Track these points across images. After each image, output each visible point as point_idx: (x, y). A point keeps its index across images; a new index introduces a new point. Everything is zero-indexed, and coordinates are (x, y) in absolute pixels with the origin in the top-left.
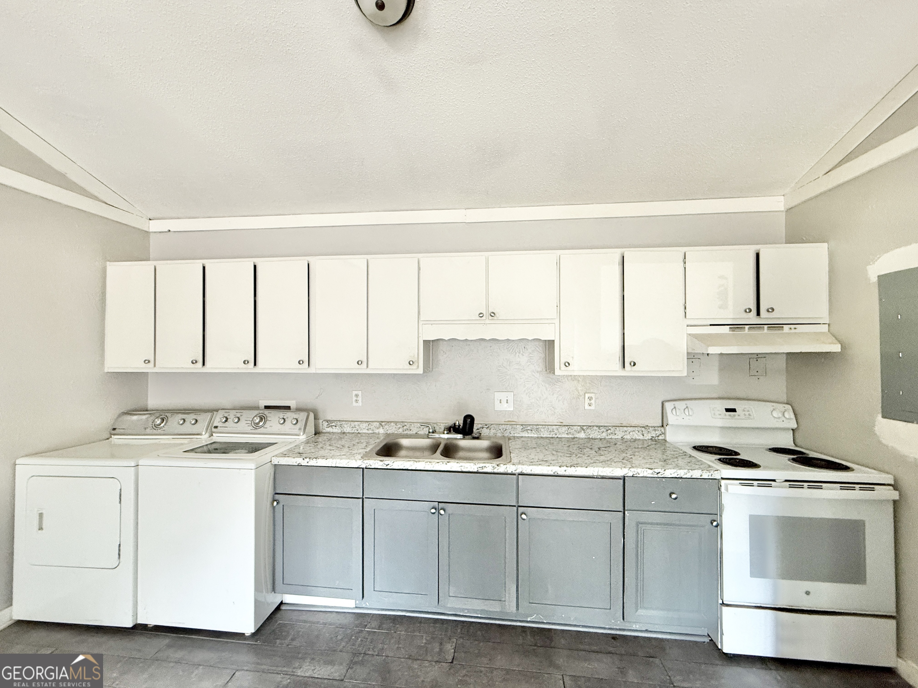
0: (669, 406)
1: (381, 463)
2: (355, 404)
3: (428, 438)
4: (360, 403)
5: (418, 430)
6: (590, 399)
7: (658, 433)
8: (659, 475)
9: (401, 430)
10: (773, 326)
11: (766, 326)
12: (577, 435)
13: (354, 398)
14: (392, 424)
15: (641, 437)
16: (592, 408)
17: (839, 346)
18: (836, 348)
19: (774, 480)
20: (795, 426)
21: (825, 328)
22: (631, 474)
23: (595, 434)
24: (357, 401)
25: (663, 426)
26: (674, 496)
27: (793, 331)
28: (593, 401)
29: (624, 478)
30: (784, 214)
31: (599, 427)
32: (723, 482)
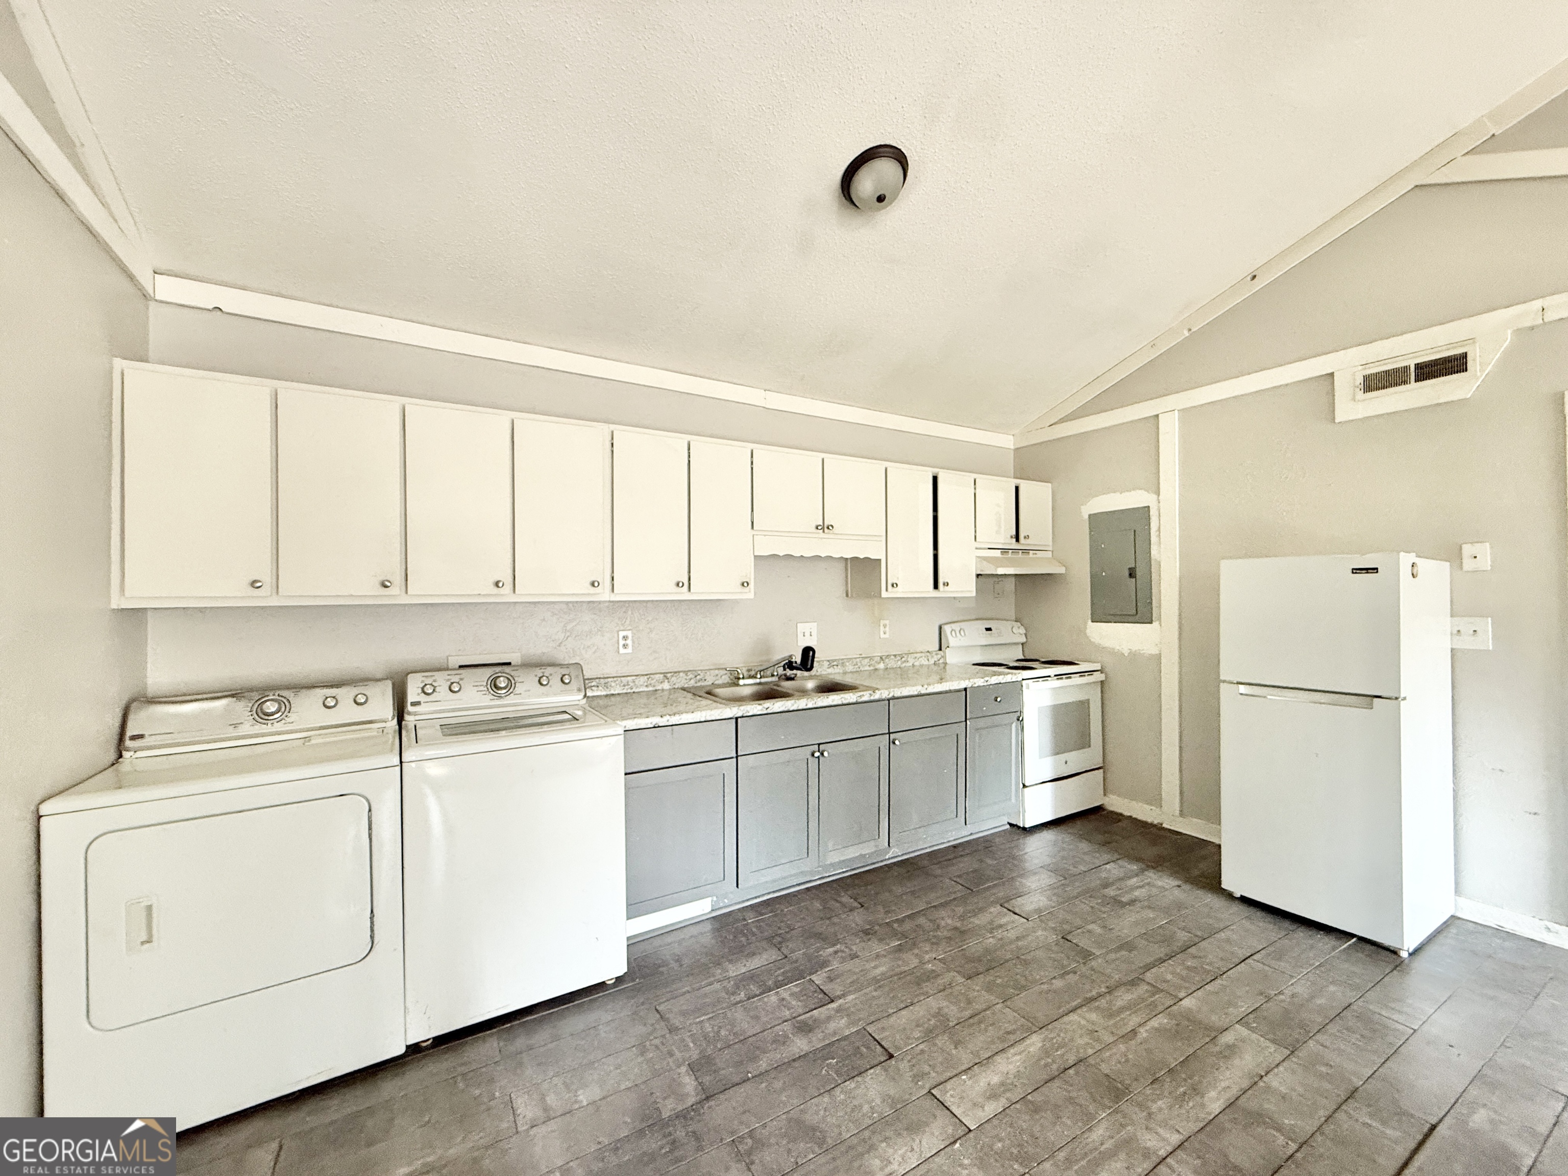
0: (947, 629)
1: (760, 707)
2: (622, 651)
3: (738, 685)
4: (629, 650)
5: (714, 678)
6: (885, 626)
7: (939, 656)
8: (989, 683)
9: (692, 682)
10: (1026, 551)
11: (1010, 551)
12: (878, 666)
13: (622, 642)
14: (681, 674)
15: (926, 663)
16: (887, 636)
17: (1064, 568)
18: (1061, 570)
19: (1049, 676)
20: (1024, 640)
21: (1049, 554)
22: (970, 686)
23: (892, 663)
24: (625, 646)
25: (940, 649)
26: (999, 699)
27: (1035, 556)
28: (887, 629)
29: (965, 689)
30: (1012, 453)
31: (895, 656)
32: (1024, 682)
